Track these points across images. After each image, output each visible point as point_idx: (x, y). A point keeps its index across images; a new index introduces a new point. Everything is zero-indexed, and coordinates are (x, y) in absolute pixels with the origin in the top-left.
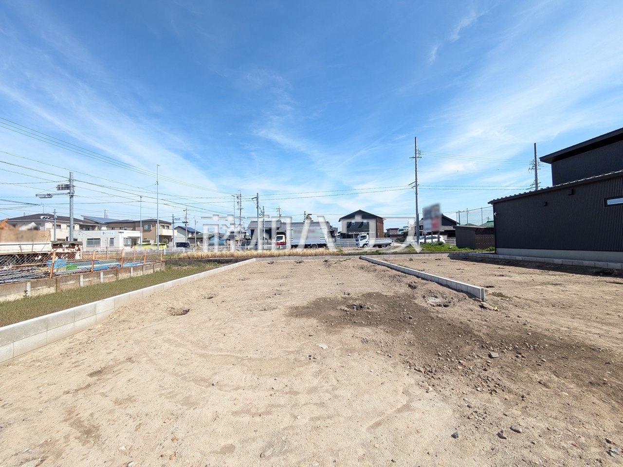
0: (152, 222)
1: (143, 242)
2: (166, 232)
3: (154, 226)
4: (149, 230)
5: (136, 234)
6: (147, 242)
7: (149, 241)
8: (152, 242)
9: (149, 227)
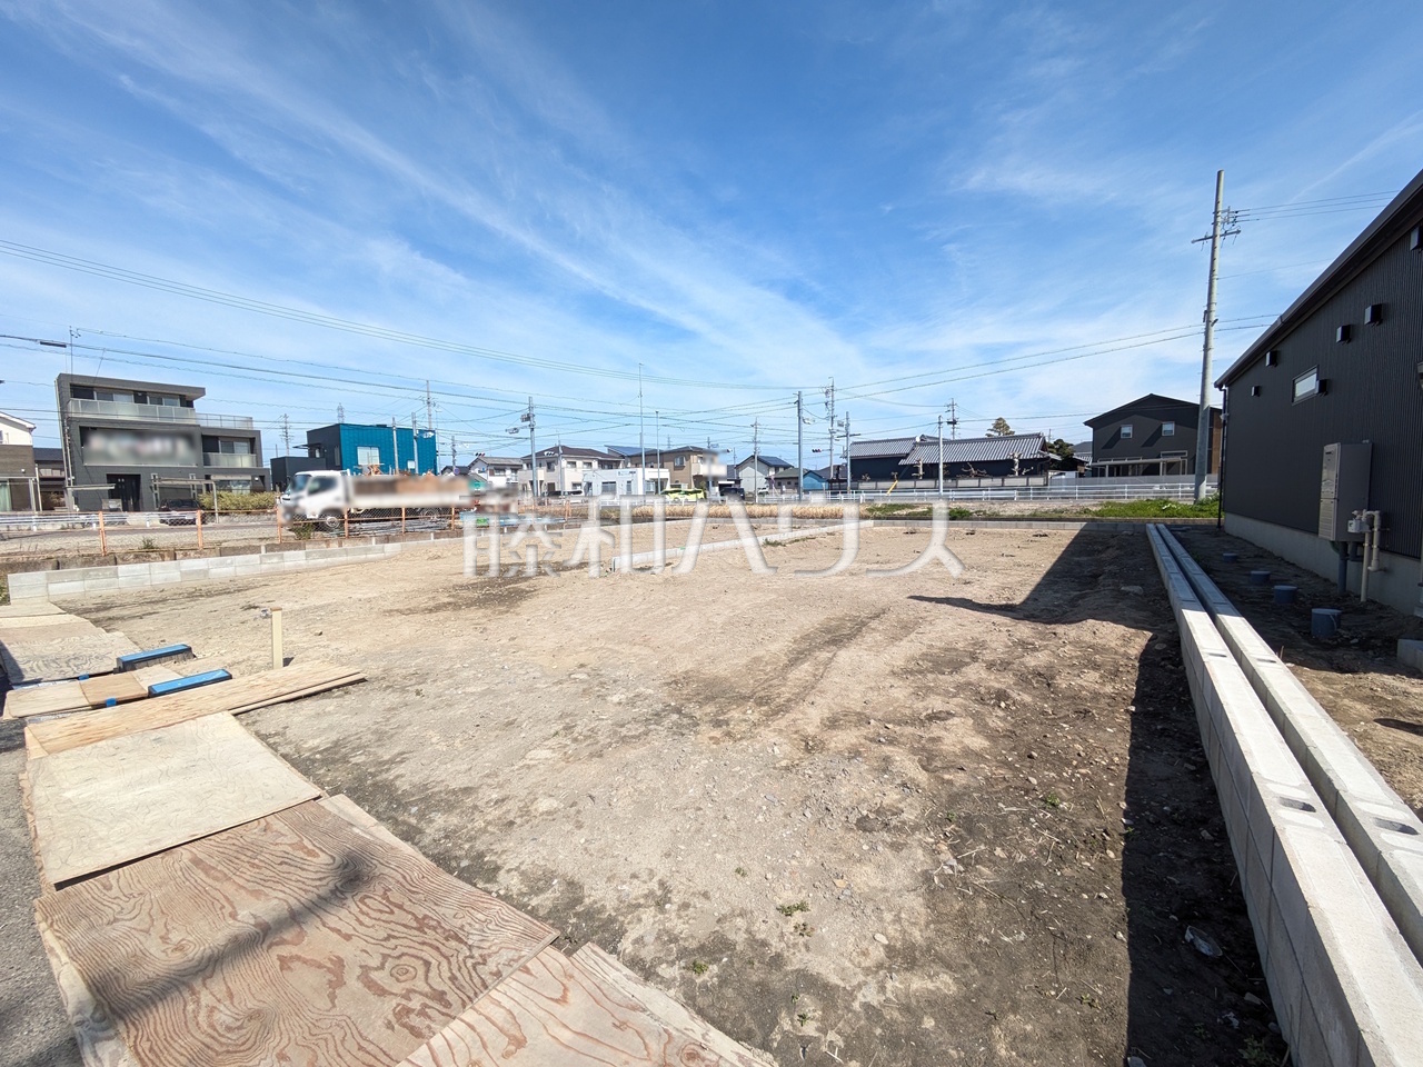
0: (686, 453)
1: (672, 486)
2: (703, 470)
3: (688, 459)
4: (681, 467)
5: (665, 474)
6: (677, 489)
7: (680, 486)
8: (684, 488)
9: (682, 463)
